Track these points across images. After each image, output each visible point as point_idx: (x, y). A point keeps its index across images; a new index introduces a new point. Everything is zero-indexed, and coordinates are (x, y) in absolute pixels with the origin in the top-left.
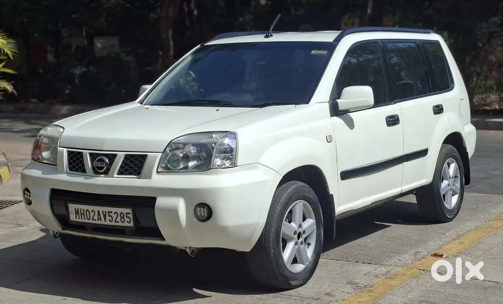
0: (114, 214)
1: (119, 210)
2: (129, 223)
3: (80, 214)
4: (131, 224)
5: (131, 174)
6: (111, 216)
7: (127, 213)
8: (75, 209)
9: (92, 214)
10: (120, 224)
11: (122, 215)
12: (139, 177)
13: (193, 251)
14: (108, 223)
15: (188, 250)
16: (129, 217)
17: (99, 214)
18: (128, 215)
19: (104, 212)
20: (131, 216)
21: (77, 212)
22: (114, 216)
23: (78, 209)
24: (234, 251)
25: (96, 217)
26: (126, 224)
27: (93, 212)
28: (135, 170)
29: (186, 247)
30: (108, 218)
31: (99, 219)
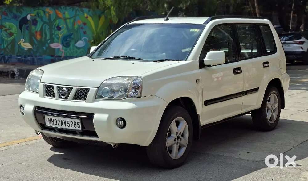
0: (71, 122)
1: (73, 120)
2: (79, 128)
3: (51, 122)
4: (80, 129)
5: (80, 99)
6: (69, 123)
7: (78, 122)
8: (49, 119)
9: (58, 122)
10: (74, 128)
11: (75, 123)
12: (85, 101)
13: (115, 145)
14: (67, 127)
15: (112, 145)
16: (78, 125)
17: (62, 122)
18: (78, 123)
19: (65, 121)
20: (80, 124)
21: (50, 120)
22: (71, 124)
23: (50, 119)
24: (139, 146)
25: (60, 124)
26: (77, 128)
27: (59, 121)
28: (83, 97)
29: (111, 143)
30: (67, 124)
31: (62, 125)
